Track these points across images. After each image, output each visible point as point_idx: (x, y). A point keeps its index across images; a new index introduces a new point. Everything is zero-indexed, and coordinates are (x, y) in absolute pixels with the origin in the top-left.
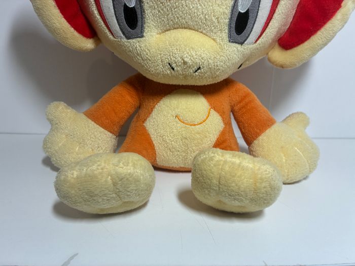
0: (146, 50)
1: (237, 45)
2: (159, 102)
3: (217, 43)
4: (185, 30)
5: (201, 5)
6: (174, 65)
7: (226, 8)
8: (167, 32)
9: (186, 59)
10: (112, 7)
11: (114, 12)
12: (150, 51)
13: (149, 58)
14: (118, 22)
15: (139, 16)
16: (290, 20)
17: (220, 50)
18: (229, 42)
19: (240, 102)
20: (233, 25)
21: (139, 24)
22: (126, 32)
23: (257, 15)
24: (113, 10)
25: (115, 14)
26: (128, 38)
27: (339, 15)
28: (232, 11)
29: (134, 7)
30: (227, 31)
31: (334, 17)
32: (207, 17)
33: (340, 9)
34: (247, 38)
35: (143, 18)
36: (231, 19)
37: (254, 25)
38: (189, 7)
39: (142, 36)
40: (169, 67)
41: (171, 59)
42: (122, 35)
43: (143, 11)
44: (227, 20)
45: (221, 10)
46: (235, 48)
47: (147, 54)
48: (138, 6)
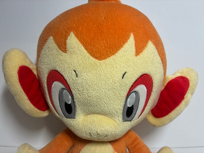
0: (77, 125)
1: (128, 122)
2: (84, 147)
3: (116, 122)
4: (98, 115)
5: (107, 105)
6: (92, 135)
7: (121, 106)
8: (88, 116)
9: (99, 132)
10: (59, 103)
11: (59, 105)
12: (78, 126)
13: (78, 129)
14: (61, 110)
15: (73, 109)
16: (157, 101)
17: (118, 126)
18: (123, 121)
19: (132, 144)
20: (125, 114)
21: (73, 112)
22: (65, 115)
23: (138, 107)
24: (59, 104)
25: (60, 106)
26: (67, 118)
27: (183, 103)
28: (124, 107)
29: (70, 104)
30: (122, 117)
31: (180, 104)
32: (110, 110)
33: (183, 100)
34: (133, 118)
35: (75, 109)
36: (124, 111)
37: (136, 112)
38: (100, 106)
39: (74, 118)
40: (89, 135)
41: (90, 131)
42: (64, 116)
43: (75, 106)
44: (122, 112)
45: (118, 107)
46: (127, 124)
47: (77, 127)
48: (73, 104)
